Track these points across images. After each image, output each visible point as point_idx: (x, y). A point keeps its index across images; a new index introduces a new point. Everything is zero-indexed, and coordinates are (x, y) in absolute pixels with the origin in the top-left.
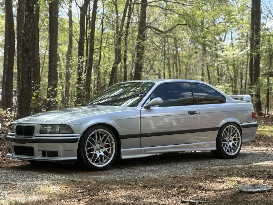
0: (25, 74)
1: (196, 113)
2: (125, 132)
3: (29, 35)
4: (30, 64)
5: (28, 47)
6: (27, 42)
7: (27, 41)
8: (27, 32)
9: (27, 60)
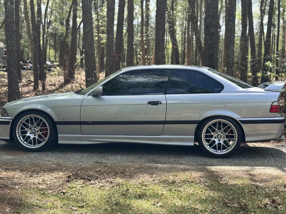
0: (206, 51)
1: (161, 103)
2: (61, 119)
3: (210, 11)
4: (211, 41)
5: (208, 23)
6: (208, 19)
7: (208, 17)
8: (207, 9)
9: (208, 37)
